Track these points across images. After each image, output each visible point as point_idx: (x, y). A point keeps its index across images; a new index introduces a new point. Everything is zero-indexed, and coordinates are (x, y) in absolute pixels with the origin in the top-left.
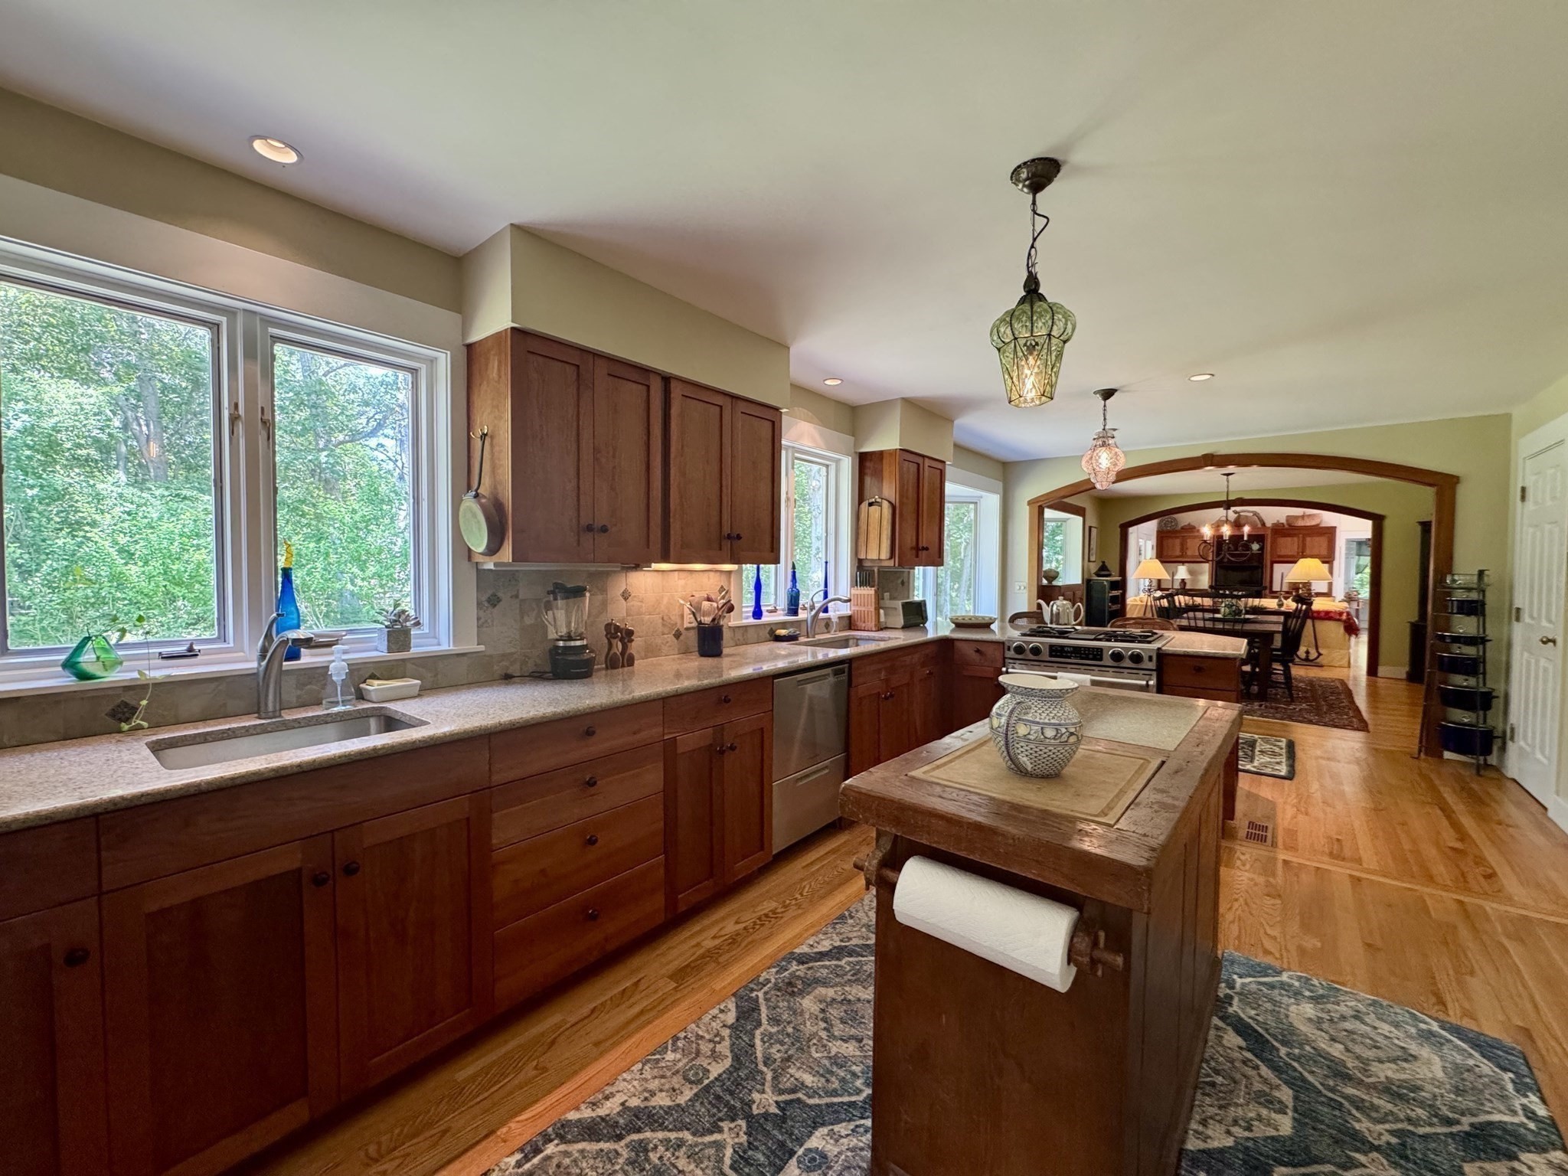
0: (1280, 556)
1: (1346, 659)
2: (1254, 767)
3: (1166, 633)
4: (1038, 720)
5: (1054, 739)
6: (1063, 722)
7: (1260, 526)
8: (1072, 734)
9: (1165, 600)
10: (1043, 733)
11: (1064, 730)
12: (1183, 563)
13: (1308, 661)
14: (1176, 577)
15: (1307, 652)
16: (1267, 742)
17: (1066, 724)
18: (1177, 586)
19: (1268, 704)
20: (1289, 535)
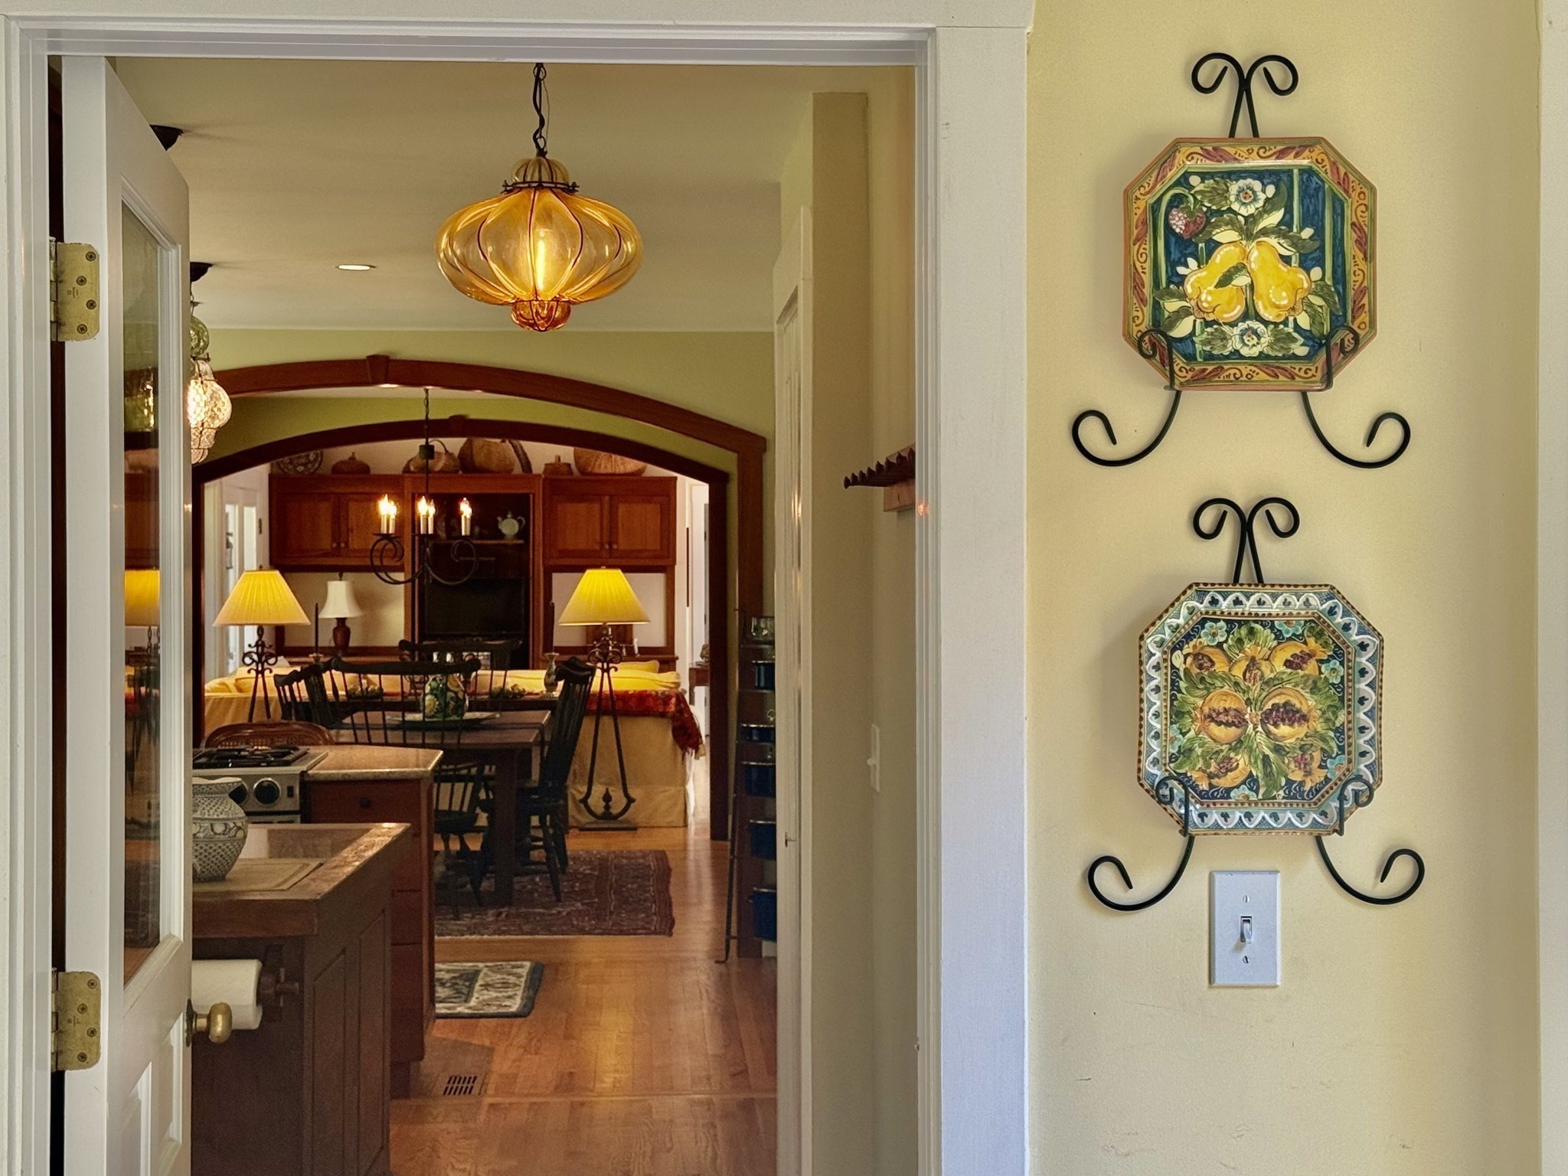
0: (565, 553)
1: (680, 807)
2: (470, 1008)
3: (313, 750)
4: (206, 816)
5: (224, 834)
6: (230, 816)
7: (518, 469)
8: (239, 828)
9: (302, 684)
10: (212, 830)
11: (232, 825)
12: (340, 571)
13: (609, 820)
14: (323, 615)
15: (607, 798)
16: (498, 970)
17: (235, 819)
18: (327, 639)
19: (513, 911)
20: (582, 497)
